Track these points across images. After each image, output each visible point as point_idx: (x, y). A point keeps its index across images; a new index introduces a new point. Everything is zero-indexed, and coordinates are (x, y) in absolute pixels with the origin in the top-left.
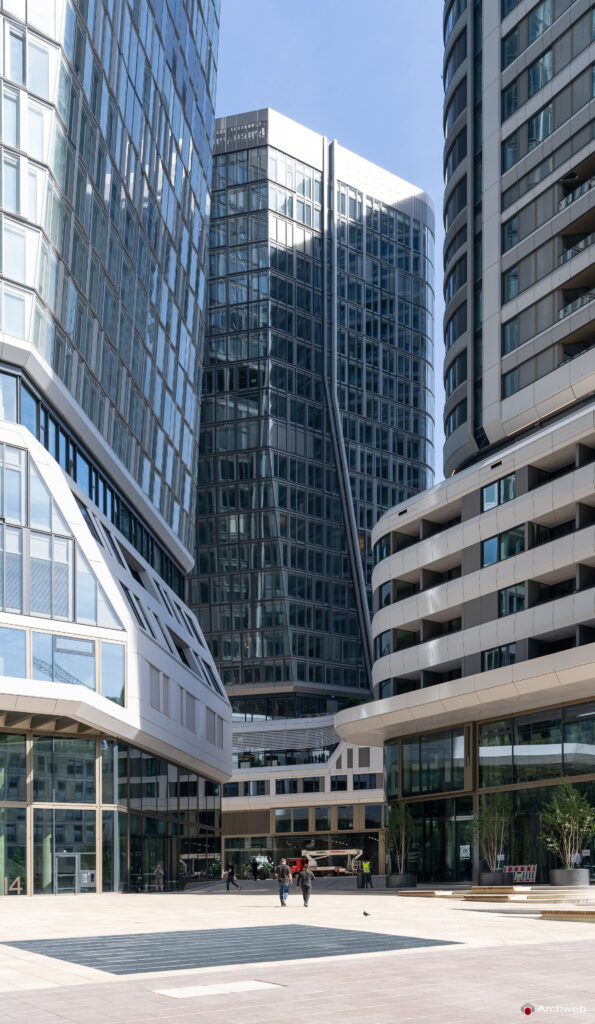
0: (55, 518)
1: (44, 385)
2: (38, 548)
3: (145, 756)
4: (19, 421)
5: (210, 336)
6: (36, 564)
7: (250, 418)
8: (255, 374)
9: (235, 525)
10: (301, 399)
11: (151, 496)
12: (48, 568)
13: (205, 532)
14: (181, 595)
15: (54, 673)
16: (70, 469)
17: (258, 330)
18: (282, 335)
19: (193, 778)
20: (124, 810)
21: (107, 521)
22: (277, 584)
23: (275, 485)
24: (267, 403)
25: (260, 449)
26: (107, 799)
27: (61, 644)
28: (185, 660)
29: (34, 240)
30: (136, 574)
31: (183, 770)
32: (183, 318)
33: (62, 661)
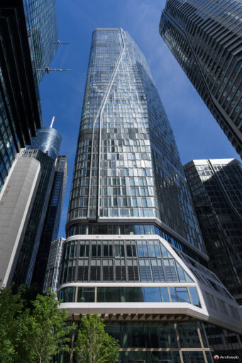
0: (169, 255)
1: (160, 225)
2: (166, 263)
3: (214, 327)
4: (156, 233)
5: (194, 203)
6: (166, 267)
7: (211, 217)
8: (208, 207)
9: (217, 244)
10: (223, 209)
11: (191, 242)
12: (169, 268)
13: (209, 248)
14: (208, 268)
15: (177, 299)
16: (169, 241)
17: (205, 198)
18: (212, 197)
19: (234, 335)
20: (213, 350)
21: (181, 252)
22: (237, 258)
23: (224, 231)
24: (214, 212)
25: (217, 223)
26: (206, 346)
27: (177, 290)
28: (216, 289)
29: (152, 199)
30: (193, 264)
31: (229, 331)
32: (187, 201)
33: (179, 295)
